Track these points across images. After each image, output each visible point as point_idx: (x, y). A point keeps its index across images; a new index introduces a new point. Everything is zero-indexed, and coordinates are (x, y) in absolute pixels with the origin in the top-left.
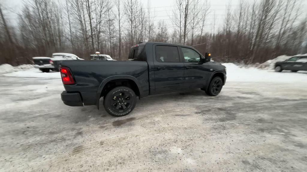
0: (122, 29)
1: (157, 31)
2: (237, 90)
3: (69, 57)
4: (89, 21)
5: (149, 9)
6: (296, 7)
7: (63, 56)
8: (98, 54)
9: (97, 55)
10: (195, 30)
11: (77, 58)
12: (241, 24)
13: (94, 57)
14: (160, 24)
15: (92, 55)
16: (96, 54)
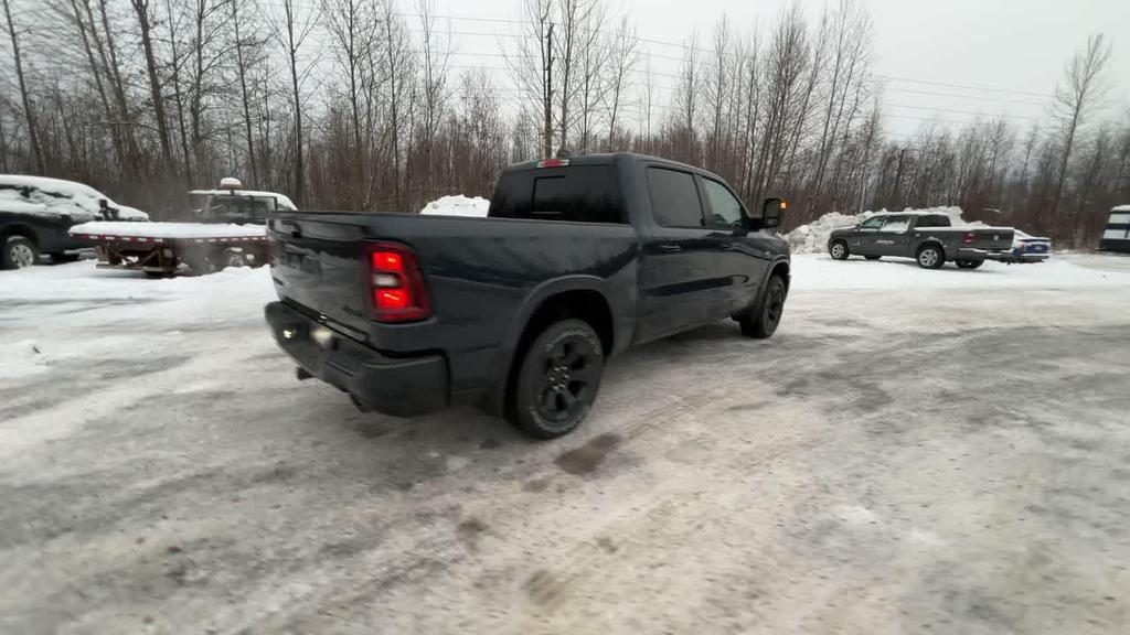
0: (306, 87)
1: (457, 106)
2: (806, 316)
3: (57, 195)
4: (140, 30)
5: (425, 18)
6: (856, 79)
7: (26, 192)
8: (232, 188)
9: (228, 192)
10: (593, 117)
11: (103, 204)
12: (725, 109)
13: (210, 199)
14: (467, 82)
15: (195, 192)
16: (219, 189)
